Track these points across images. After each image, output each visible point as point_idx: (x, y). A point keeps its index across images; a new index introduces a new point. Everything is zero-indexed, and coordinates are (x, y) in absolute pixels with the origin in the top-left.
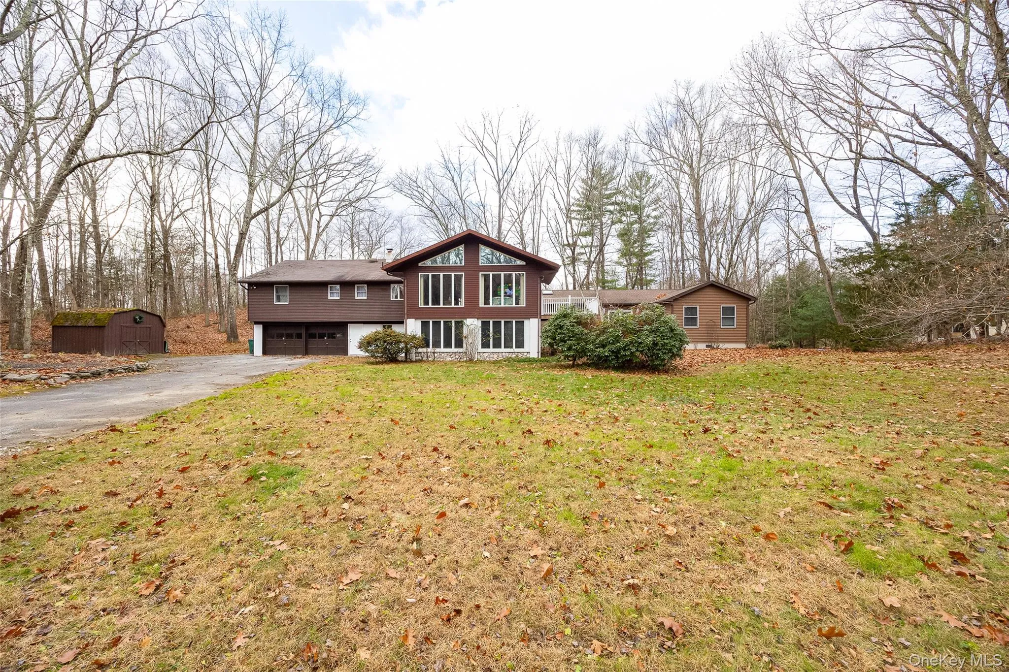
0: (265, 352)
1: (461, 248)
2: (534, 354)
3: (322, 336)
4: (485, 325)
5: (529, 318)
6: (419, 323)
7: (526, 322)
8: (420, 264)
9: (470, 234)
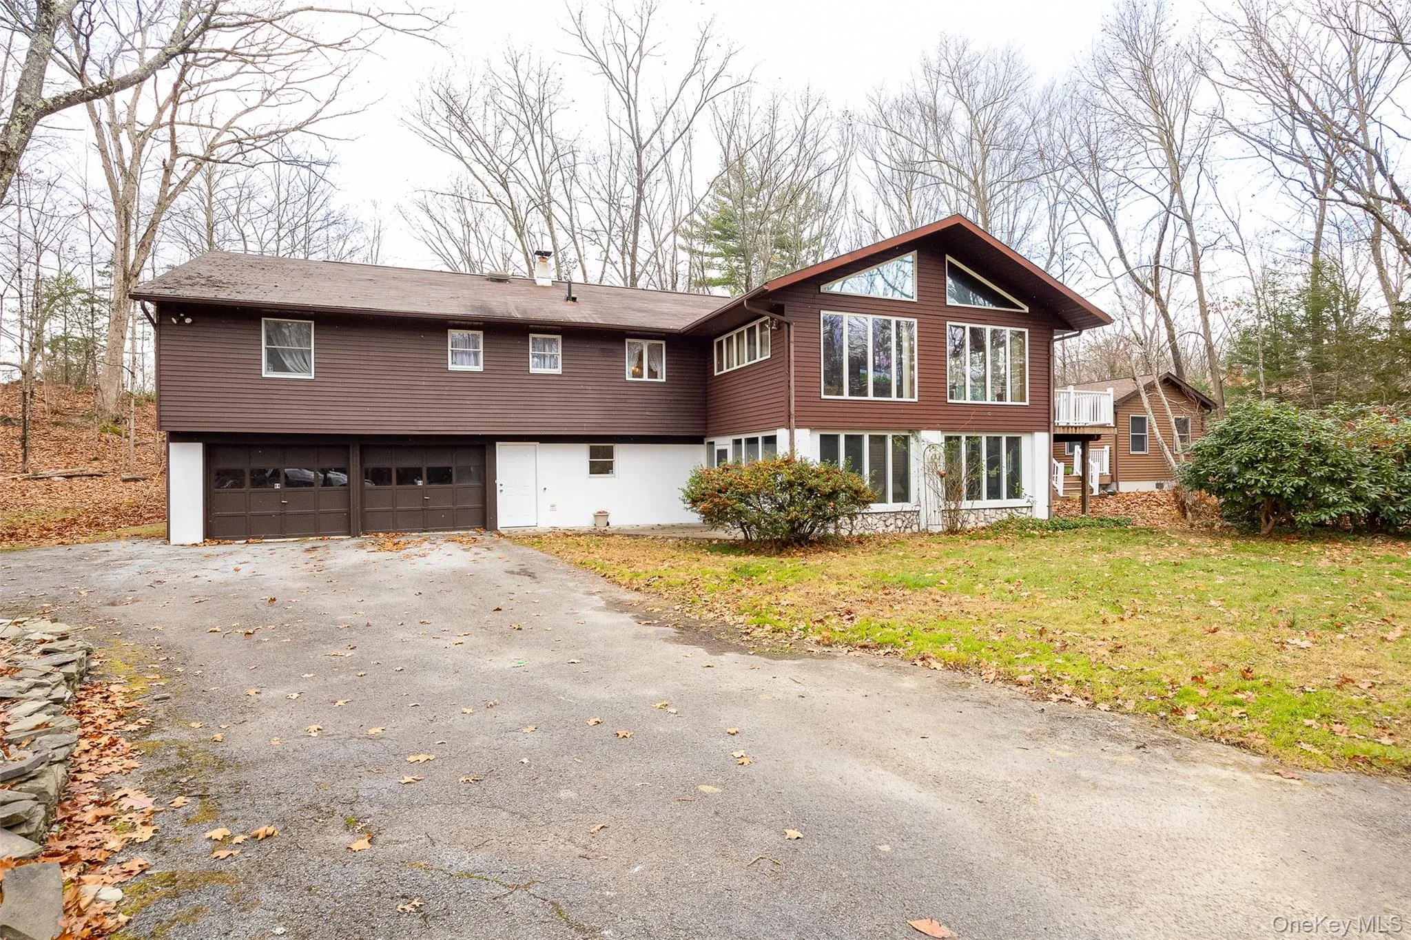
0: (214, 530)
1: (910, 257)
2: (1041, 513)
3: (407, 477)
4: (953, 444)
5: (1031, 432)
6: (816, 437)
7: (1026, 441)
8: (824, 289)
9: (958, 226)
